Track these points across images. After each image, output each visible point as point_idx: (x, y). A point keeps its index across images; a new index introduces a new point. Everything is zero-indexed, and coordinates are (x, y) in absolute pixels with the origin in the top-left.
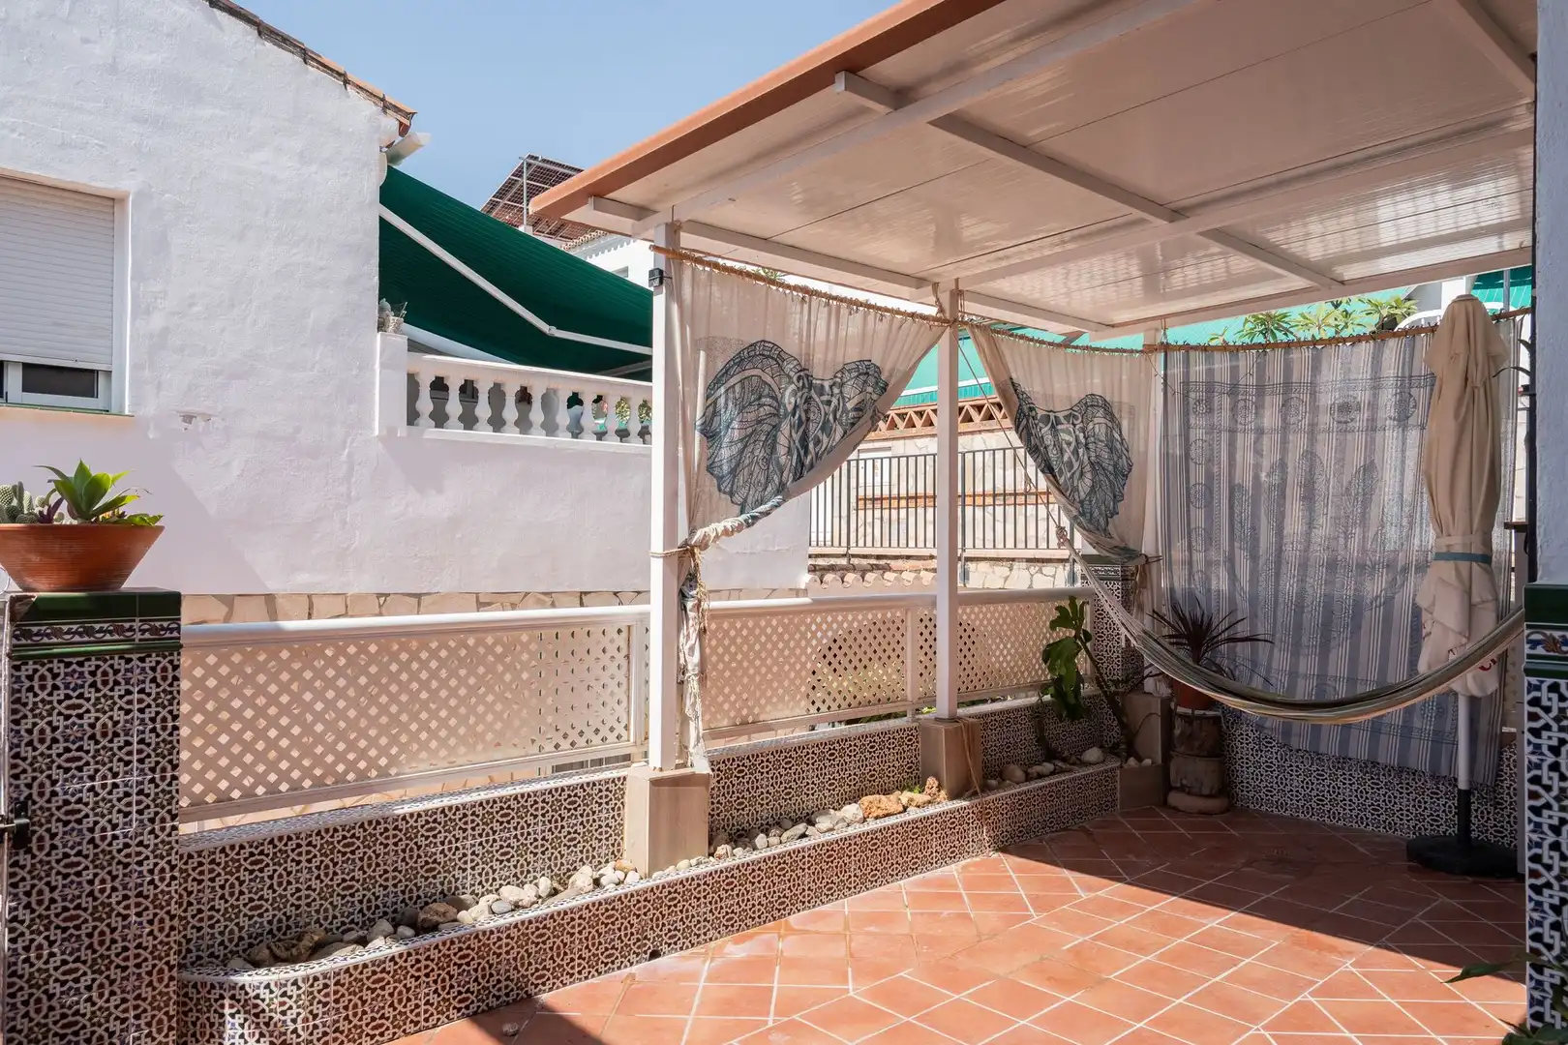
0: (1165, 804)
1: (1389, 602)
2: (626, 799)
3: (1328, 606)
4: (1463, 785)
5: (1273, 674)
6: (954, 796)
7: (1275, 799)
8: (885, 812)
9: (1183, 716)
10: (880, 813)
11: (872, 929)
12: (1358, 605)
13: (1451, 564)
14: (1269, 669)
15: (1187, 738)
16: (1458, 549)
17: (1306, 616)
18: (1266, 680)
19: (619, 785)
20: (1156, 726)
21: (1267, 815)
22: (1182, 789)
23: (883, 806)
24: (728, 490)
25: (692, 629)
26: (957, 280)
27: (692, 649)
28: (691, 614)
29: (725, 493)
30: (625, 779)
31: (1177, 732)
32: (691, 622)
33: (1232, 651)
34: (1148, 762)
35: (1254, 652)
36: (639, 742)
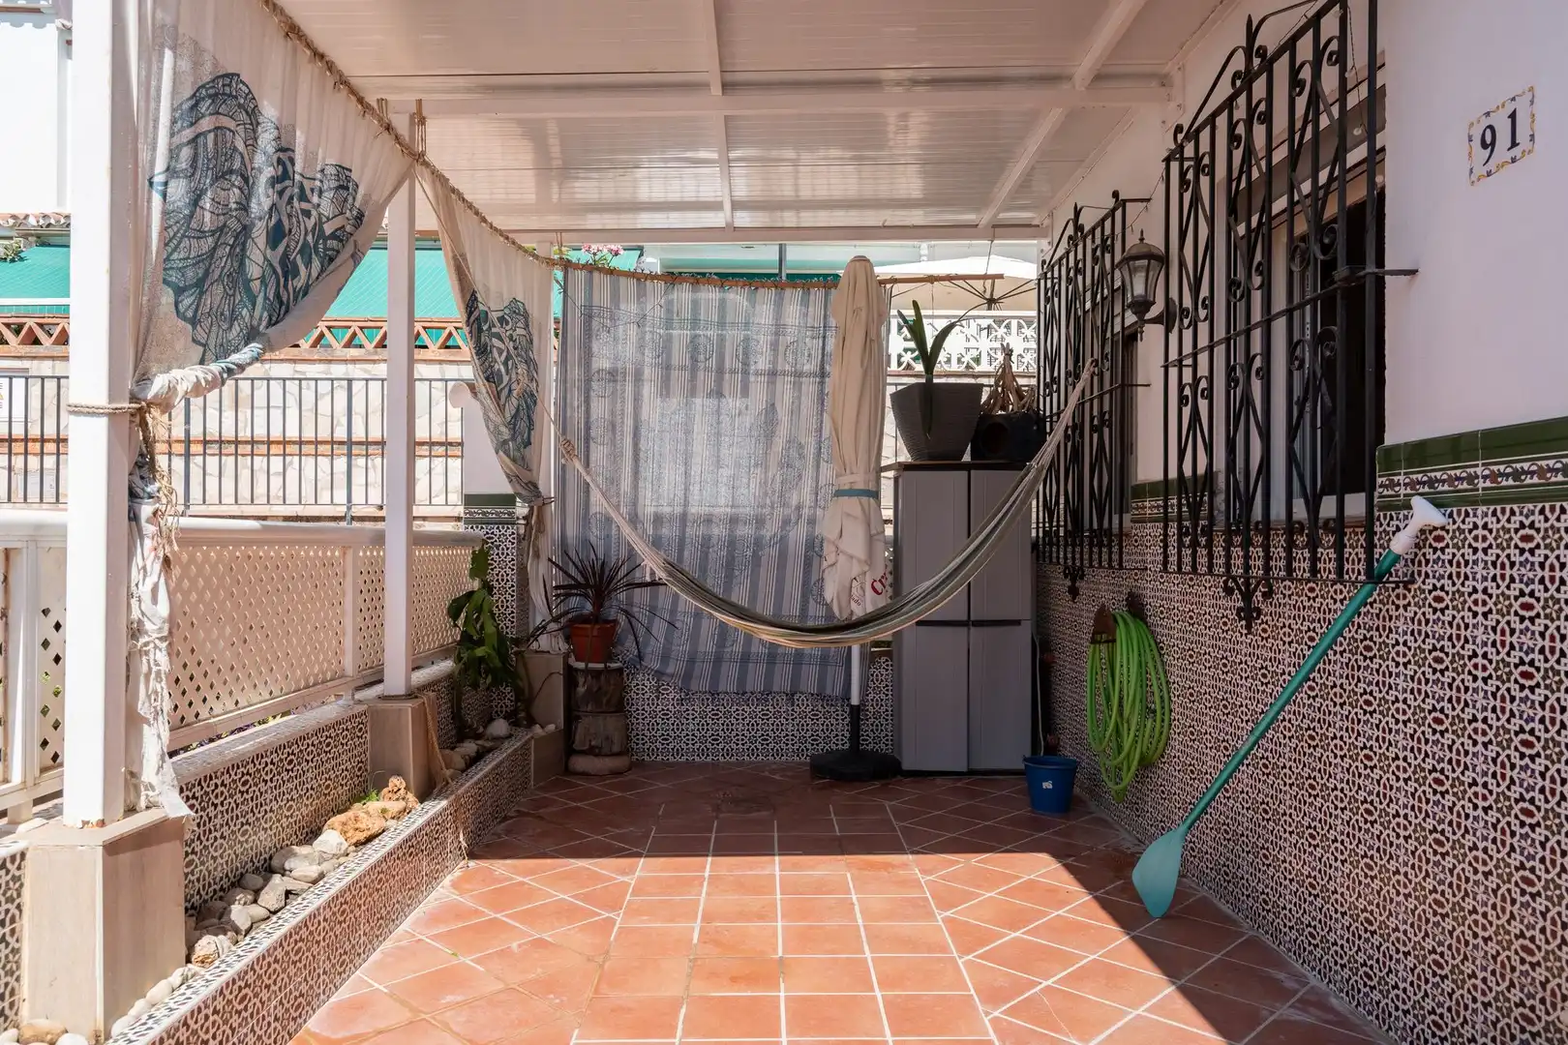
0: (568, 771)
1: (783, 540)
2: (26, 897)
3: (732, 543)
4: (855, 701)
5: (679, 617)
6: (423, 797)
7: (671, 746)
8: (366, 834)
9: (587, 671)
10: (361, 836)
11: (449, 998)
12: (758, 543)
13: (855, 499)
14: (673, 612)
15: (593, 696)
16: (860, 486)
17: (712, 555)
18: (671, 624)
19: (12, 868)
20: (558, 683)
21: (666, 764)
22: (592, 751)
23: (362, 826)
24: (190, 314)
25: (148, 556)
26: (420, 102)
27: (155, 590)
28: (149, 529)
29: (185, 319)
30: (23, 855)
31: (581, 690)
32: (148, 543)
33: (630, 599)
34: (551, 727)
35: (654, 597)
36: (30, 783)
